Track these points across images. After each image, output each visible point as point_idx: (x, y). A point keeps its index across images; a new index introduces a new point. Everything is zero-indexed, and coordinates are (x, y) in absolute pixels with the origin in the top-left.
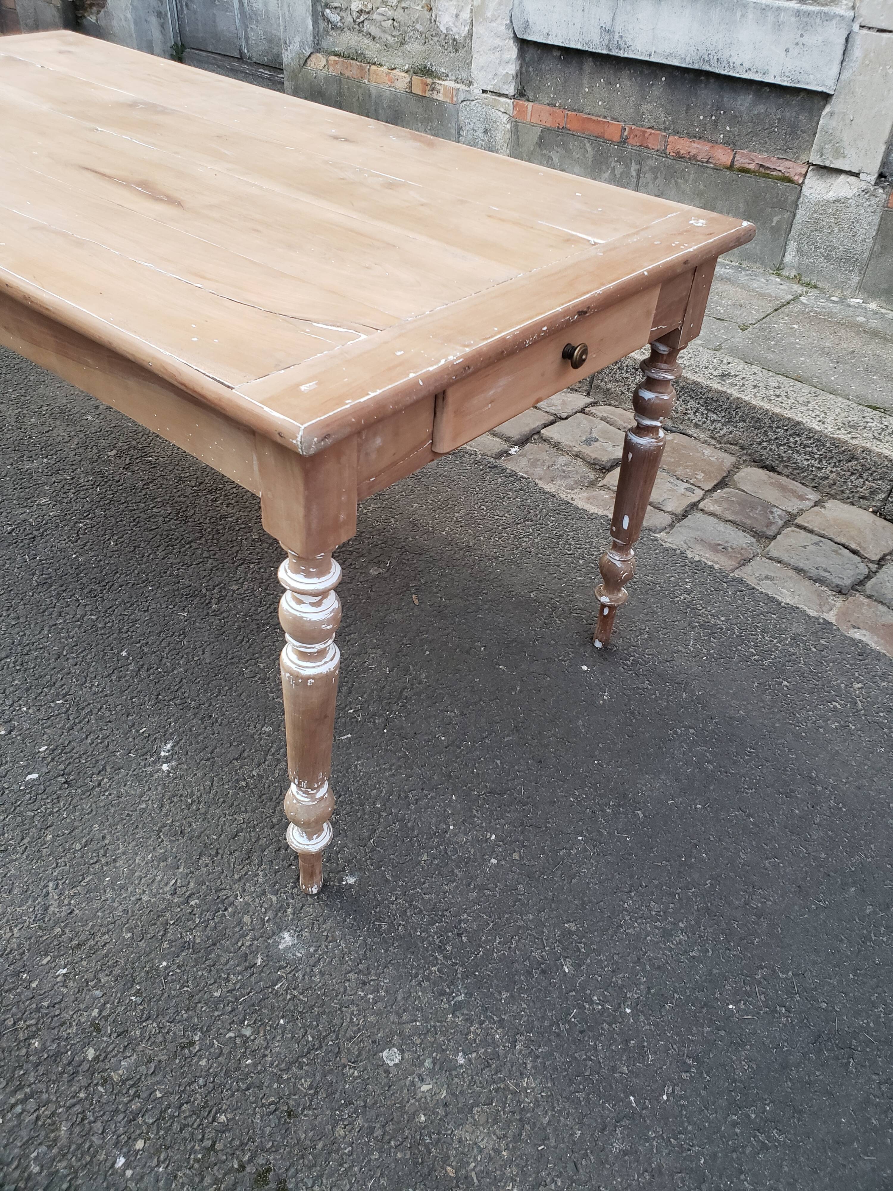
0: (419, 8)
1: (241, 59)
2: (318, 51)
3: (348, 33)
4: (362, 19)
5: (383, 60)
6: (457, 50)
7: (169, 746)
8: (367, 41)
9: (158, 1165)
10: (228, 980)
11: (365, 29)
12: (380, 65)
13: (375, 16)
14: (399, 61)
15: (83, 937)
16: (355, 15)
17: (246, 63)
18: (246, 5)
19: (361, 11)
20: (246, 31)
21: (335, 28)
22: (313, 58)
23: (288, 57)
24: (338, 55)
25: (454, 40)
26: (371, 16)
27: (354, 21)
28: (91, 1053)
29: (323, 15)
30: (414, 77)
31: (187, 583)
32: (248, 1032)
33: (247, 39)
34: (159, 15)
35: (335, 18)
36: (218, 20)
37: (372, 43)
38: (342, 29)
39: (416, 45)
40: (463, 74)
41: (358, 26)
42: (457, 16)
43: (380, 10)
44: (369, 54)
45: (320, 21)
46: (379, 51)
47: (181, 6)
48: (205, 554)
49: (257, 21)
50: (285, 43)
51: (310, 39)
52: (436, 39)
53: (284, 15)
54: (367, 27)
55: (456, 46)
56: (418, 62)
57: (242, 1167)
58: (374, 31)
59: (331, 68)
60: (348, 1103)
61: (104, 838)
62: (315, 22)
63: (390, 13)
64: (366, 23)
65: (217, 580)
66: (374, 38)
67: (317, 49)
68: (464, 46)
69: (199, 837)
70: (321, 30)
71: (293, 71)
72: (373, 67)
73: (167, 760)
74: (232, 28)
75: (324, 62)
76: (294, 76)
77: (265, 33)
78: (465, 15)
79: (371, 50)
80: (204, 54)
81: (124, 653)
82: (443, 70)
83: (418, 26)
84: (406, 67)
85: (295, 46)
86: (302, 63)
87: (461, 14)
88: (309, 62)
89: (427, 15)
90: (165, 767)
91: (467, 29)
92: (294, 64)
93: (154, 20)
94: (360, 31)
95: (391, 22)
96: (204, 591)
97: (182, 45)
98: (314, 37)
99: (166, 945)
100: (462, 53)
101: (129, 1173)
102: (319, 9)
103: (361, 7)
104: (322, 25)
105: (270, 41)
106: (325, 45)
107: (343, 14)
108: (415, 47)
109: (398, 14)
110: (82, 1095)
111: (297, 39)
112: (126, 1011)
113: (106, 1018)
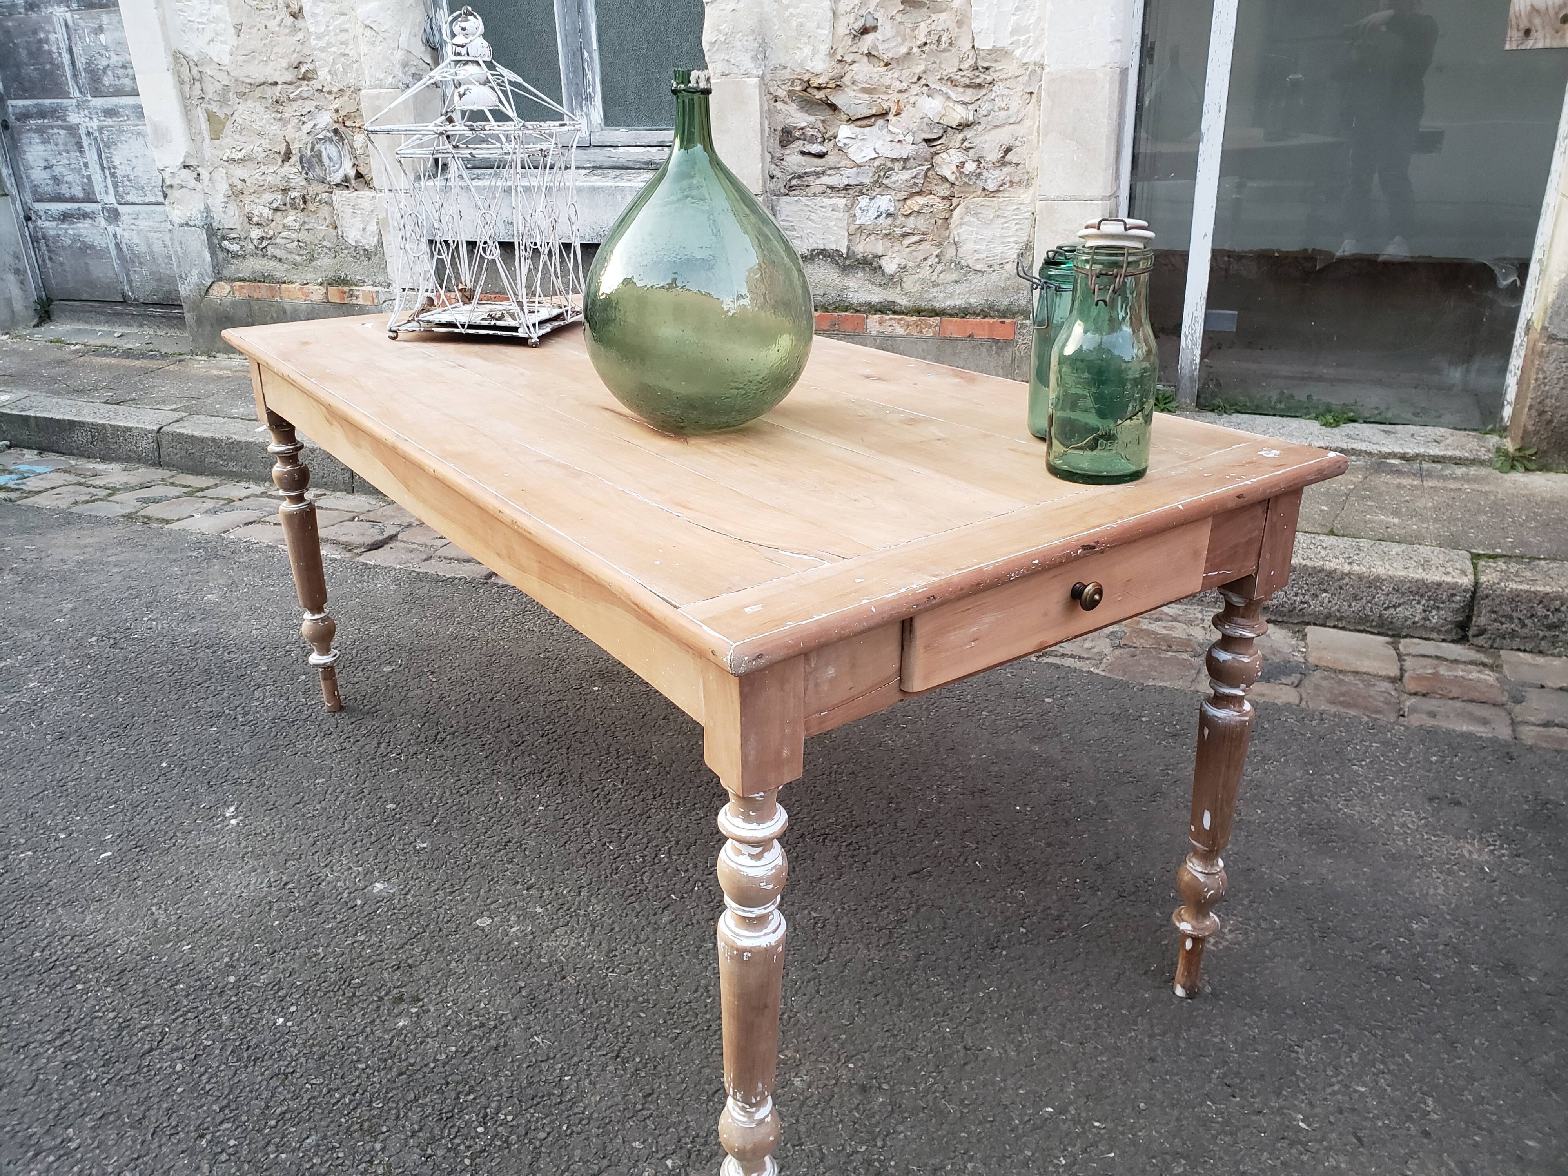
0: (324, 227)
1: (125, 301)
2: (220, 280)
3: (251, 259)
4: (264, 244)
5: (294, 278)
6: (369, 259)
7: (232, 809)
8: (273, 263)
9: (312, 1014)
10: (335, 918)
11: (269, 253)
12: (291, 282)
13: (278, 241)
14: (310, 276)
15: (197, 926)
16: (256, 242)
17: (131, 305)
18: (125, 249)
19: (263, 238)
20: (127, 275)
21: (235, 256)
22: (215, 287)
23: (185, 290)
24: (244, 280)
25: (365, 250)
26: (273, 241)
27: (256, 248)
28: (232, 979)
29: (221, 247)
30: (330, 288)
31: (209, 710)
32: (362, 938)
33: (130, 282)
34: (17, 272)
35: (234, 247)
36: (91, 268)
37: (279, 265)
38: (244, 257)
39: (326, 259)
40: (380, 278)
41: (261, 251)
42: (364, 229)
43: (282, 235)
44: (277, 274)
45: (219, 252)
46: (288, 270)
47: (44, 261)
48: (219, 688)
49: (140, 263)
50: (181, 277)
51: (210, 270)
52: (346, 252)
53: (176, 252)
54: (271, 251)
55: (368, 254)
56: (331, 274)
57: (381, 999)
58: (279, 253)
59: (237, 293)
60: (455, 950)
61: (192, 872)
62: (213, 254)
63: (294, 236)
64: (269, 247)
65: (237, 703)
66: (280, 260)
67: (219, 278)
68: (376, 254)
69: (281, 852)
70: (221, 260)
71: (194, 303)
72: (283, 286)
73: (234, 817)
74: (111, 274)
75: (228, 288)
76: (196, 307)
77: (152, 273)
78: (373, 227)
79: (280, 271)
80: (77, 303)
81: (164, 765)
82: (358, 277)
83: (325, 243)
84: (320, 280)
85: (193, 278)
86: (203, 293)
87: (368, 228)
88: (210, 291)
89: (334, 233)
90: (233, 822)
91: (376, 239)
92: (194, 295)
93: (11, 278)
94: (264, 256)
95: (296, 243)
96: (227, 712)
97: (48, 298)
98: (214, 268)
99: (274, 913)
100: (375, 260)
101: (289, 1024)
102: (216, 242)
103: (261, 234)
104: (221, 255)
105: (159, 280)
106: (226, 273)
107: (242, 243)
108: (325, 261)
109: (303, 236)
110: (233, 999)
111: (195, 272)
112: (253, 953)
113: (238, 960)
